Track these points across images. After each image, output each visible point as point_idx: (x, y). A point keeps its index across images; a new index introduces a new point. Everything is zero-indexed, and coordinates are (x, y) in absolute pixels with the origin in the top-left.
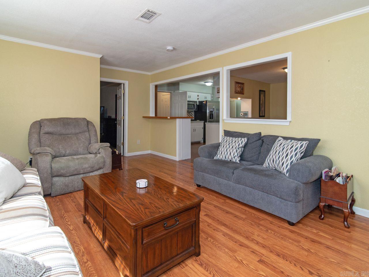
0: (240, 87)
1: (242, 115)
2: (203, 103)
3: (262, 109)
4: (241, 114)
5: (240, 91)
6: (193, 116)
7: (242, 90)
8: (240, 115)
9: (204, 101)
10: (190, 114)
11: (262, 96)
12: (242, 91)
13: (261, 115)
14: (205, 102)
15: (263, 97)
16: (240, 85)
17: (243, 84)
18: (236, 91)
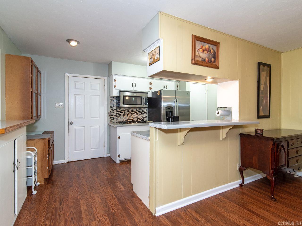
0: (208, 51)
1: (219, 115)
2: (157, 94)
3: (264, 102)
4: (218, 113)
5: (207, 60)
6: (147, 115)
7: (214, 57)
8: (216, 114)
9: (157, 92)
10: (141, 111)
11: (263, 75)
12: (215, 62)
13: (261, 114)
14: (159, 92)
15: (266, 78)
16: (207, 46)
17: (216, 44)
18: (198, 59)
